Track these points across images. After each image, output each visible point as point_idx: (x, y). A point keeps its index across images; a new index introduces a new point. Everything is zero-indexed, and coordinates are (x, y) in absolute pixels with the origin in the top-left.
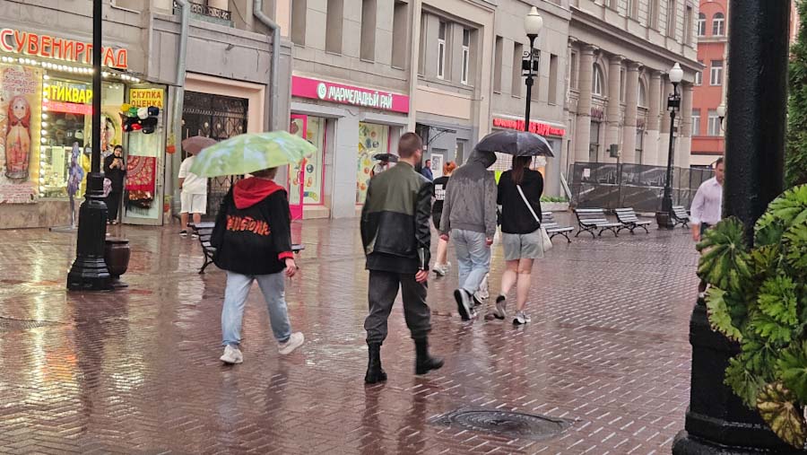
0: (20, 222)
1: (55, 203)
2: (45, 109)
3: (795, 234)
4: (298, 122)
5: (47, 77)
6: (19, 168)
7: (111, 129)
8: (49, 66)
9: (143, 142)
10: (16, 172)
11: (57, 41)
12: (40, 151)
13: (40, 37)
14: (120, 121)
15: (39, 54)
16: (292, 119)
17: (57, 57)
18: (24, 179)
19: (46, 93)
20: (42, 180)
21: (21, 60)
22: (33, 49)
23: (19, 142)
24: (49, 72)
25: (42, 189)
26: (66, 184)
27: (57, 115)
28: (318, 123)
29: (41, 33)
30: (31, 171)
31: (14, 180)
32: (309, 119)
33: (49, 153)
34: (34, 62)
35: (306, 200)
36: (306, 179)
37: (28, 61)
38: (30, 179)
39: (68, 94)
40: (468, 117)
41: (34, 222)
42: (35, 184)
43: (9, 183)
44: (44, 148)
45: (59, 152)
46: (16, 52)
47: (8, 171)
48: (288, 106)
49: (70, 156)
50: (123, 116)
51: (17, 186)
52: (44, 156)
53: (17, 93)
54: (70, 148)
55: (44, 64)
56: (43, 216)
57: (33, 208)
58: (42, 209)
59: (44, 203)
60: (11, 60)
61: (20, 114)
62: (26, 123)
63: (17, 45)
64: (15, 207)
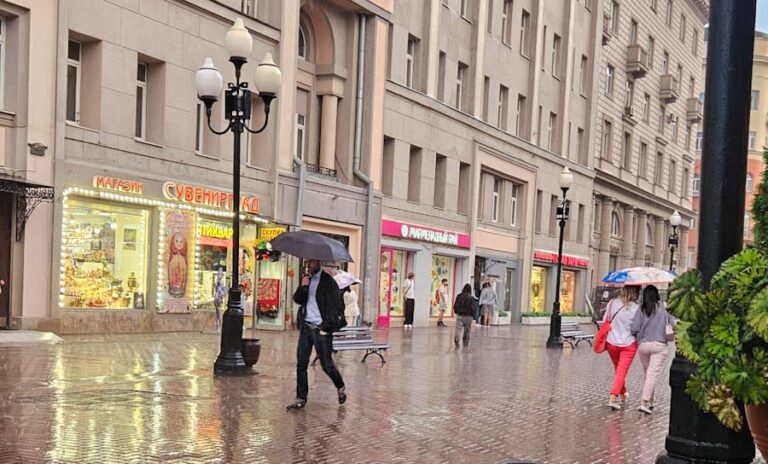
0: (180, 327)
1: (205, 313)
2: (198, 242)
3: (739, 280)
4: (387, 254)
5: (199, 219)
6: (178, 286)
7: (247, 258)
8: (201, 210)
9: (270, 268)
10: (176, 289)
11: (207, 191)
12: (194, 274)
13: (194, 189)
14: (253, 252)
15: (193, 201)
16: (382, 252)
17: (206, 203)
18: (183, 295)
19: (199, 230)
20: (196, 296)
21: (180, 206)
22: (189, 198)
23: (179, 267)
24: (201, 215)
25: (196, 302)
26: (213, 299)
27: (206, 248)
28: (402, 255)
29: (196, 185)
30: (187, 289)
31: (175, 296)
32: (395, 252)
33: (201, 275)
34: (189, 208)
35: (392, 313)
36: (392, 297)
37: (185, 207)
38: (187, 295)
39: (215, 232)
40: (515, 251)
41: (190, 326)
42: (190, 299)
43: (171, 298)
44: (197, 272)
45: (208, 275)
46: (176, 199)
47: (170, 289)
48: (379, 241)
49: (216, 278)
50: (256, 249)
51: (177, 299)
52: (197, 278)
53: (177, 231)
54: (216, 272)
55: (197, 209)
56: (196, 323)
57: (189, 316)
58: (195, 317)
59: (196, 313)
60: (173, 205)
61: (179, 246)
62: (184, 253)
63: (176, 194)
64: (177, 316)
